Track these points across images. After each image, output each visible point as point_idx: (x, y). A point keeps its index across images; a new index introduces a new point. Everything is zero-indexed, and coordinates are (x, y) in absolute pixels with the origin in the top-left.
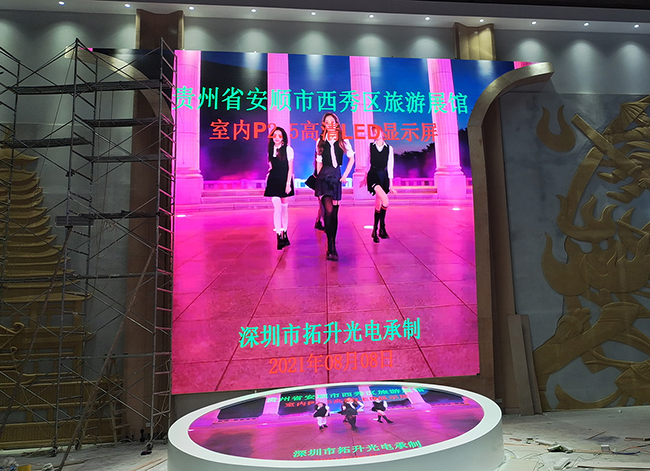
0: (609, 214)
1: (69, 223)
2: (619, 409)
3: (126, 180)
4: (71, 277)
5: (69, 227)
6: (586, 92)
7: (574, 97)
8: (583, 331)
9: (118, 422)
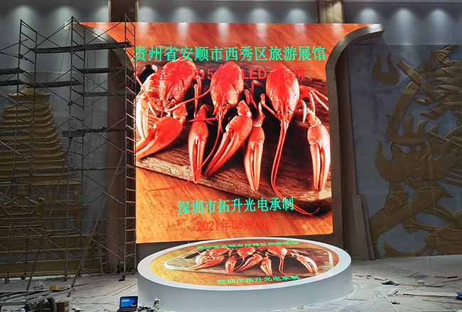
0: (423, 127)
1: (70, 135)
2: (428, 258)
3: (104, 107)
4: (73, 170)
5: (71, 138)
6: (407, 43)
7: (399, 48)
8: (403, 206)
9: (104, 261)
